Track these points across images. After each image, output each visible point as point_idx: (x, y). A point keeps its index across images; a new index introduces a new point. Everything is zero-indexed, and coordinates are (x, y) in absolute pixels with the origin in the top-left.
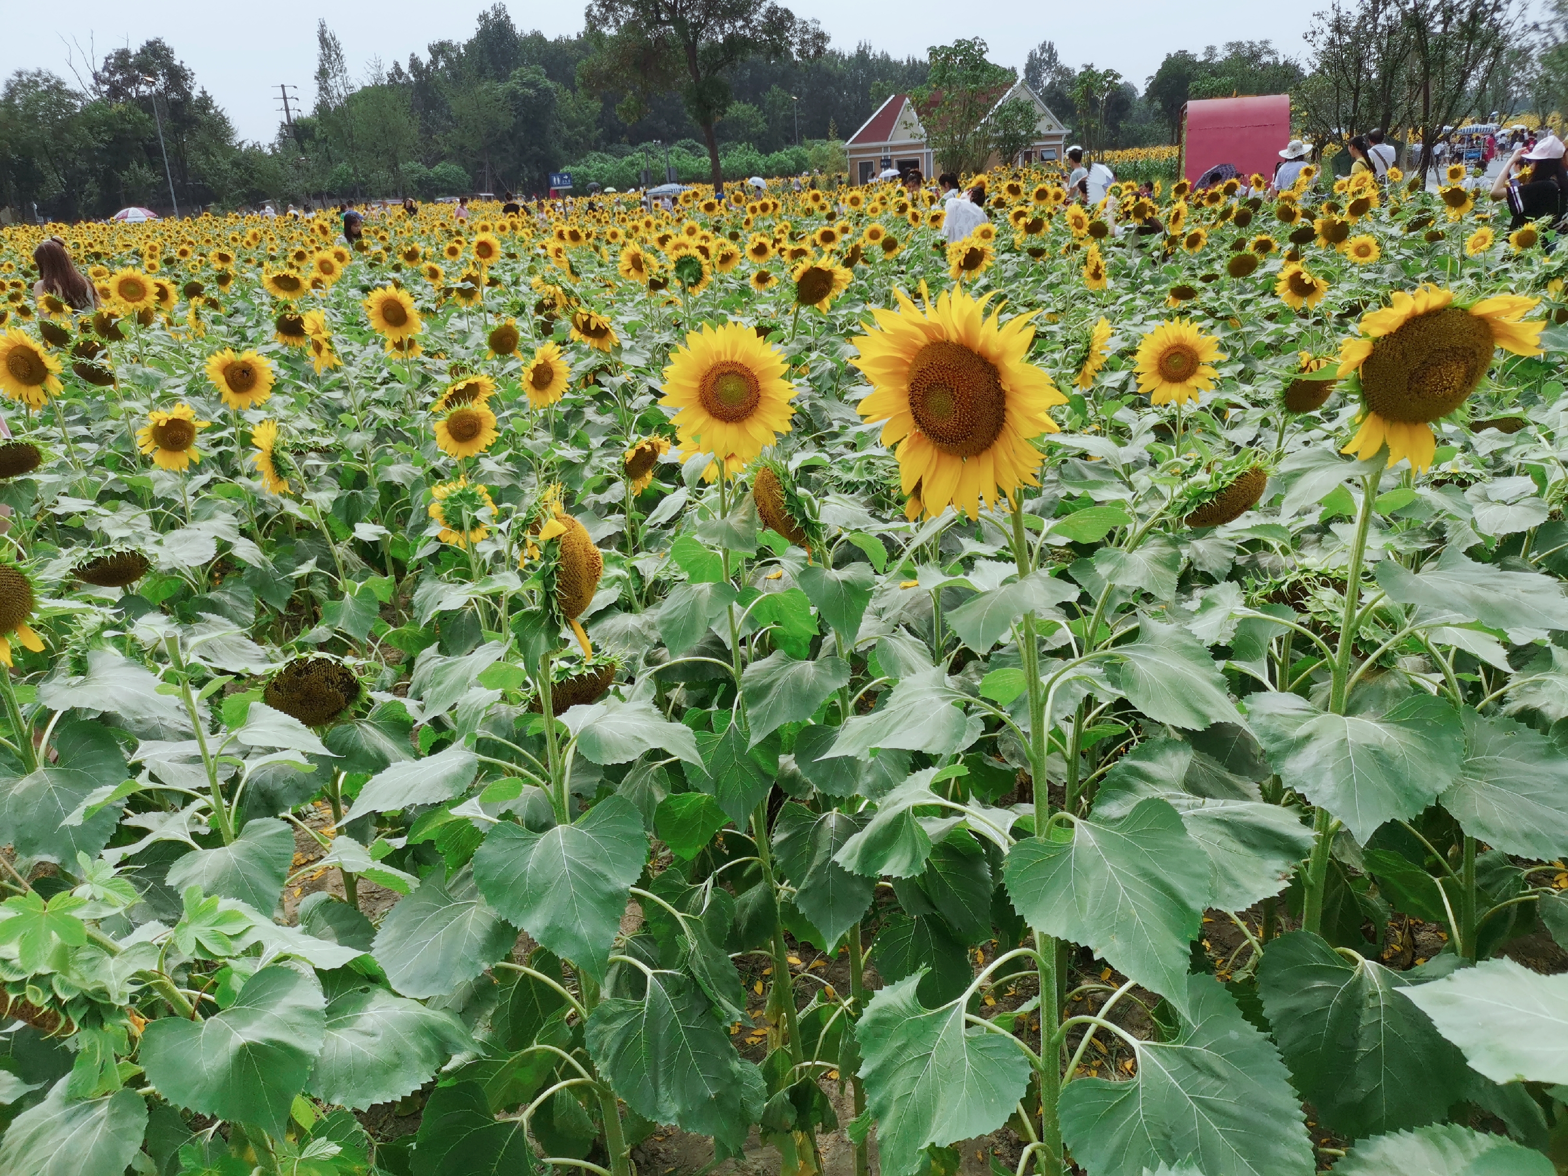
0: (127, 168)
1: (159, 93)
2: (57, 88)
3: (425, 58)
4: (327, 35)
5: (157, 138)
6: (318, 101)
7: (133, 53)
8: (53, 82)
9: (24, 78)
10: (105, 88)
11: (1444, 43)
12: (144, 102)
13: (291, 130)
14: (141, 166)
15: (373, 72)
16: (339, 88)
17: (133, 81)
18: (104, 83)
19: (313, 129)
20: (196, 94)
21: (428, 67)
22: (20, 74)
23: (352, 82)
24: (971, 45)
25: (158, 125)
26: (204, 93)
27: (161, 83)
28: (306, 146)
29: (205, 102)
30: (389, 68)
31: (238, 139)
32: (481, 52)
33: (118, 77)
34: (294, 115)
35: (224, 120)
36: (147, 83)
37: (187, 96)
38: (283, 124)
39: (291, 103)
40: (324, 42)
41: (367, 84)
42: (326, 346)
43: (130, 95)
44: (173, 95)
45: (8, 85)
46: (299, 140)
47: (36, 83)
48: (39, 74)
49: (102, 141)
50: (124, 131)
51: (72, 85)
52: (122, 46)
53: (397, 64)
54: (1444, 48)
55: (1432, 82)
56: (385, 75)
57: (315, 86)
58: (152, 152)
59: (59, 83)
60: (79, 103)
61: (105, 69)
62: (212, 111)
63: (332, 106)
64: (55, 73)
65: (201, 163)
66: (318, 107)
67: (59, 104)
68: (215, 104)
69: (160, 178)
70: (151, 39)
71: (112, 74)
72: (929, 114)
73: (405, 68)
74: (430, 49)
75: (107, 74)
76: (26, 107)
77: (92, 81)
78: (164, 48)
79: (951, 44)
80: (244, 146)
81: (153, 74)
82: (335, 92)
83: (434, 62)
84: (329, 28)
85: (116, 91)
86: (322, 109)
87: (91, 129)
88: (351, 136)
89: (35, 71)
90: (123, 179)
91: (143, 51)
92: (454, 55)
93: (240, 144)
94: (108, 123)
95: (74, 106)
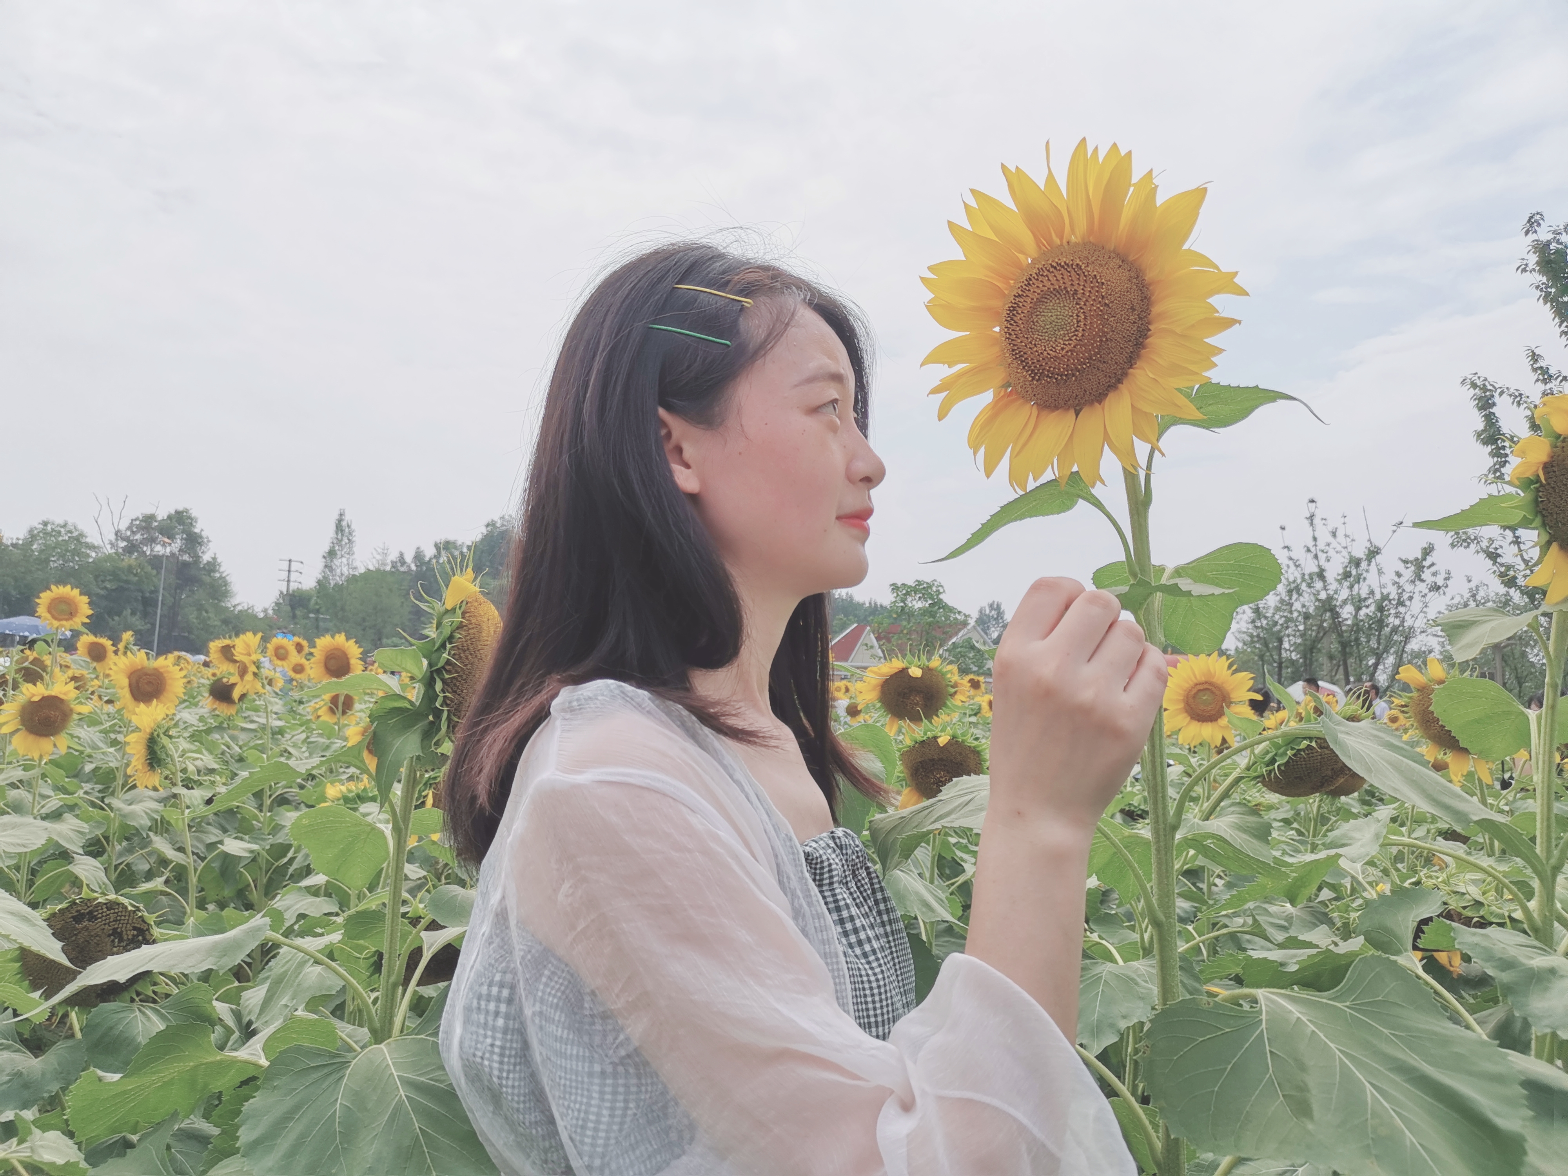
0: (119, 614)
1: (173, 554)
2: (78, 539)
3: (429, 552)
4: (344, 523)
5: (156, 591)
6: (320, 577)
7: (159, 518)
8: (75, 534)
9: (49, 528)
10: (123, 544)
11: (1357, 627)
12: (156, 561)
13: (287, 598)
14: (133, 613)
15: (378, 557)
16: (343, 568)
17: (153, 540)
18: (123, 539)
19: (309, 600)
20: (206, 558)
21: (430, 559)
22: (45, 524)
23: (357, 564)
24: (930, 586)
25: (162, 582)
26: (214, 559)
27: (176, 545)
28: (298, 613)
29: (212, 566)
30: (393, 556)
31: (234, 601)
32: (482, 552)
33: (138, 537)
34: (293, 586)
35: (226, 584)
36: (164, 545)
37: (197, 558)
38: (281, 592)
39: (294, 576)
40: (339, 528)
41: (371, 568)
42: (252, 668)
43: (144, 552)
44: (186, 557)
45: (31, 531)
46: (293, 608)
47: (59, 532)
48: (65, 526)
49: (105, 588)
50: (127, 582)
51: (93, 537)
52: (149, 511)
53: (402, 555)
54: (1357, 632)
55: (1351, 661)
56: (389, 561)
57: (320, 564)
58: (148, 603)
59: (82, 535)
60: (93, 554)
61: (129, 528)
62: (217, 575)
63: (332, 583)
64: (80, 527)
65: (193, 617)
66: (319, 582)
67: (76, 552)
68: (222, 570)
69: (149, 626)
70: (180, 509)
71: (133, 533)
72: (889, 641)
73: (409, 558)
74: (437, 546)
75: (129, 533)
76: (41, 551)
77: (112, 537)
78: (190, 518)
79: (911, 583)
80: (239, 608)
81: (171, 537)
82: (338, 571)
83: (437, 556)
84: (347, 518)
85: (132, 548)
86: (322, 584)
87: (96, 577)
88: (343, 609)
89: (62, 523)
90: (111, 623)
91: (170, 517)
92: (457, 553)
93: (234, 607)
94: (115, 574)
95: (88, 556)
